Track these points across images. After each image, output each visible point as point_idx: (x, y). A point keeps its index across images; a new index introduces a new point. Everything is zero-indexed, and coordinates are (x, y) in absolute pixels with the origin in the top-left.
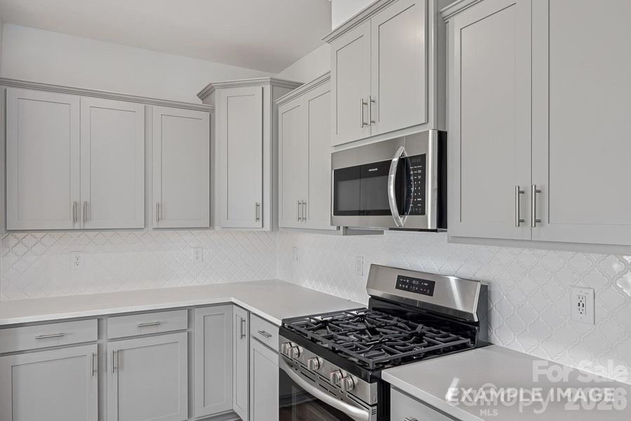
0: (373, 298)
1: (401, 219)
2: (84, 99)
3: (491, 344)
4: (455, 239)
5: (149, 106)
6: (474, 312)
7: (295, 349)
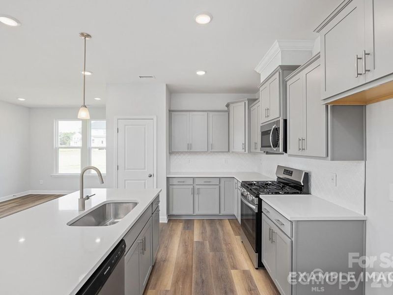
0: (279, 178)
1: (275, 149)
2: (191, 113)
3: (310, 194)
4: (290, 155)
5: (209, 113)
6: (302, 182)
7: (246, 193)
